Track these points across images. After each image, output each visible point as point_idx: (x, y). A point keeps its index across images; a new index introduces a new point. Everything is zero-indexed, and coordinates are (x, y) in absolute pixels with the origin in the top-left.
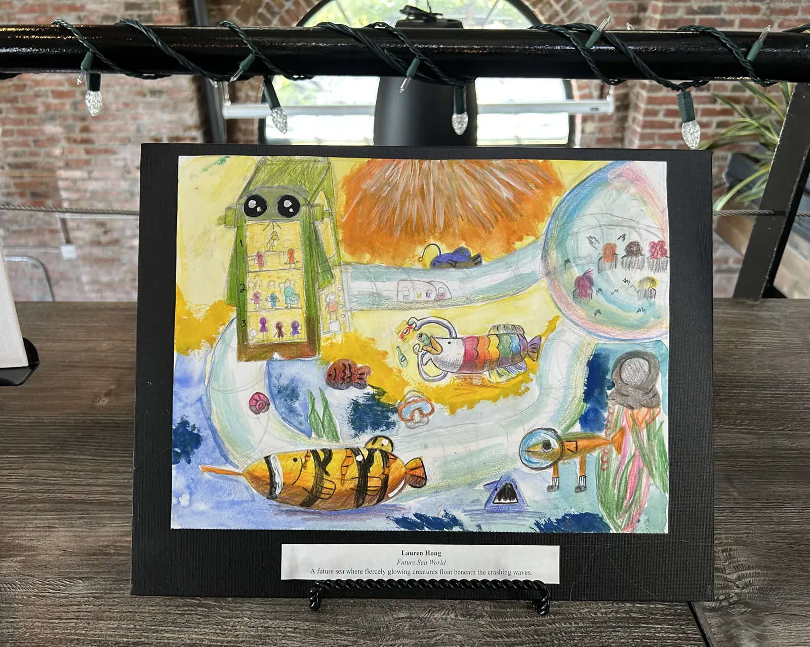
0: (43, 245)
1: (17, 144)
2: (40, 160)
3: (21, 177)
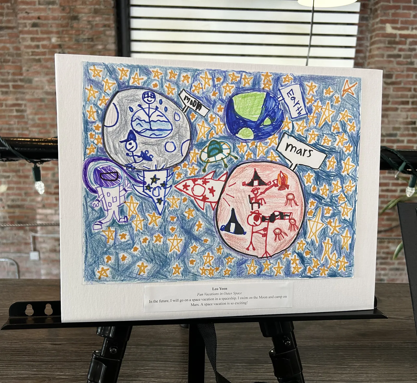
0: (19, 251)
1: (15, 194)
2: (27, 203)
3: (14, 213)
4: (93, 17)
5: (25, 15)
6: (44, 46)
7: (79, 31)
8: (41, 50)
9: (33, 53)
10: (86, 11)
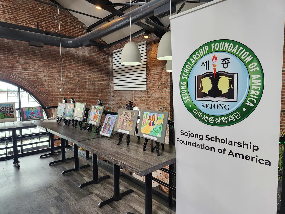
4: (165, 77)
6: (155, 86)
7: (162, 81)
8: (154, 87)
9: (153, 88)
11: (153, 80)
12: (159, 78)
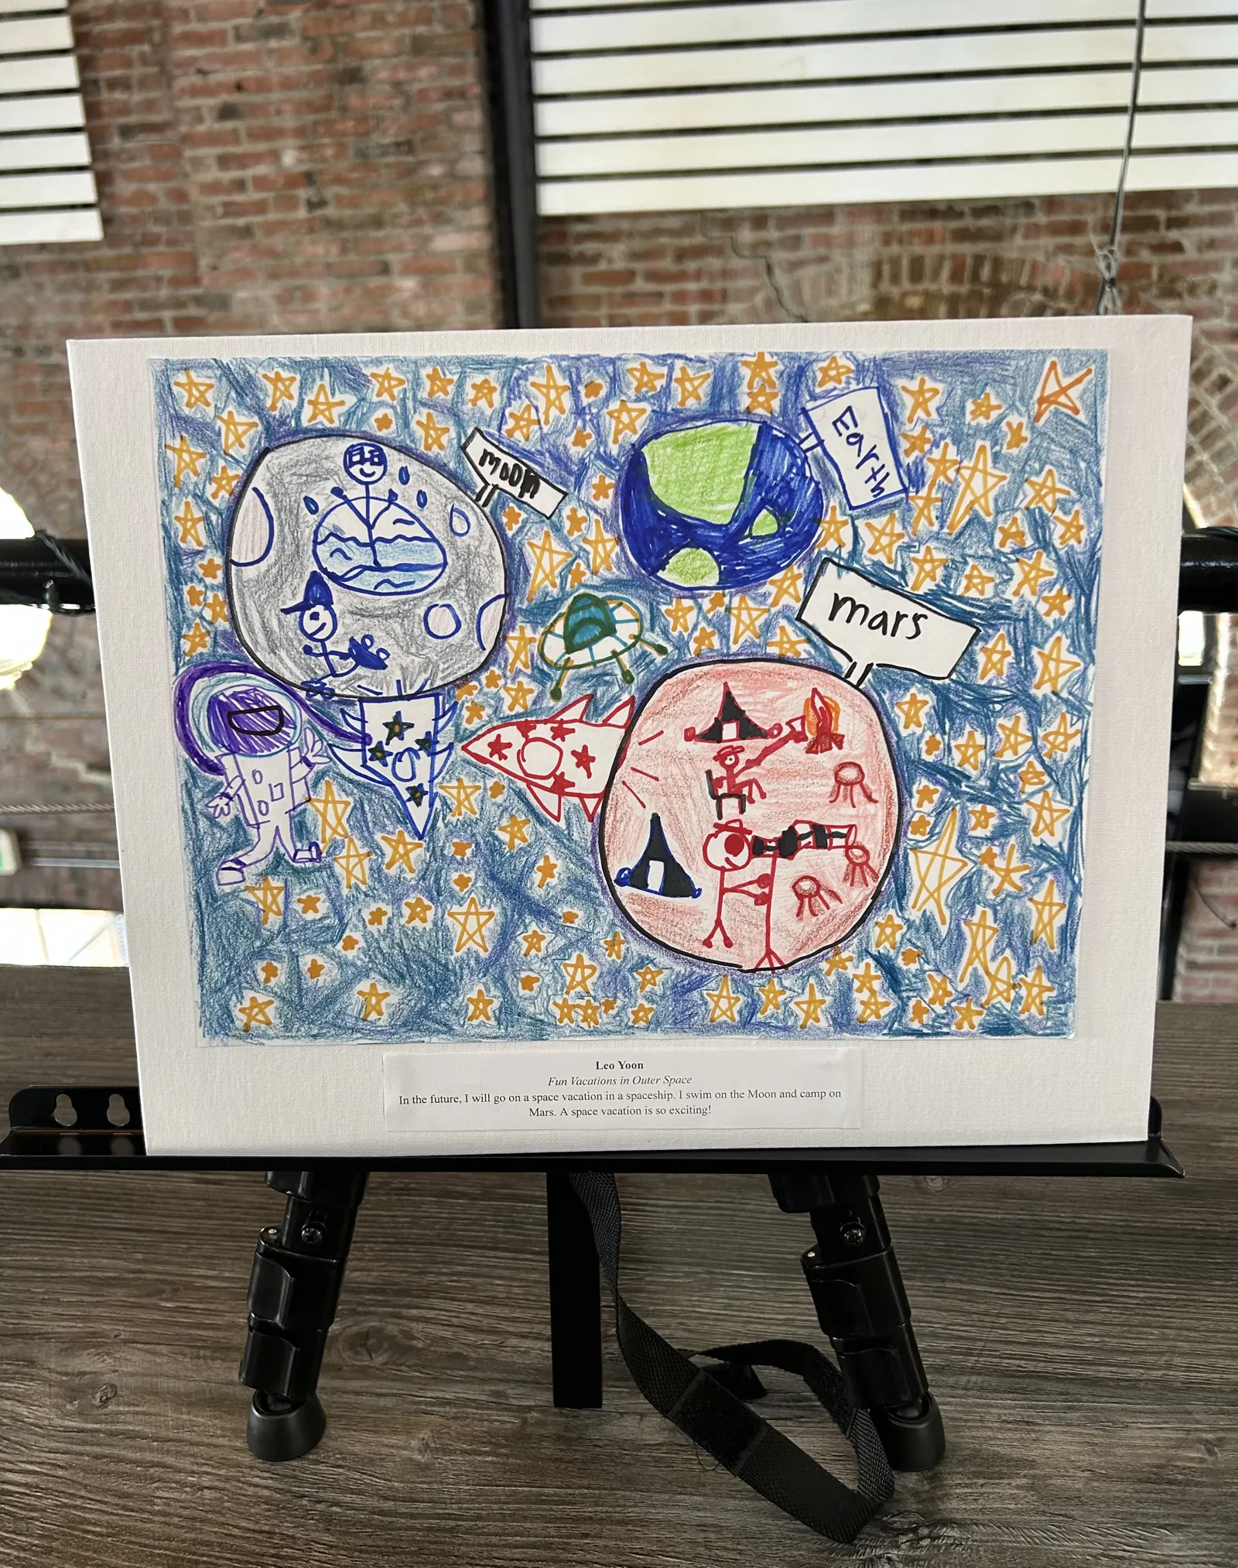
4: (410, 67)
5: (196, 80)
6: (260, 183)
7: (367, 123)
8: (252, 195)
9: (230, 210)
10: (387, 47)
11: (227, 112)
12: (315, 78)
